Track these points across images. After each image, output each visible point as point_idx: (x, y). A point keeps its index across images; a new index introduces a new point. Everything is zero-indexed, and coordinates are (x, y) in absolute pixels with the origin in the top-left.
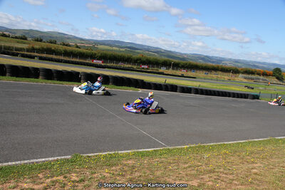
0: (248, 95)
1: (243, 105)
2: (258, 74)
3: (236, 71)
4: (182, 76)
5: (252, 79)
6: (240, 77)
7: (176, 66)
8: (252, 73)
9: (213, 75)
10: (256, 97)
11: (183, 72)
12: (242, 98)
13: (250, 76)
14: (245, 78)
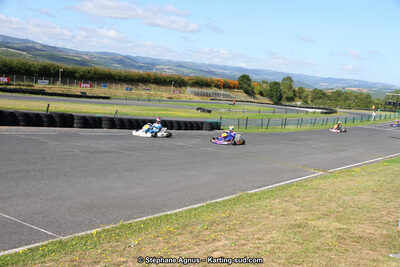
0: (202, 123)
1: (194, 142)
2: (217, 86)
3: (180, 83)
4: (84, 96)
5: (207, 95)
6: (188, 93)
7: (69, 76)
8: (207, 84)
9: (141, 91)
10: (215, 126)
11: (85, 88)
12: (192, 129)
13: (205, 90)
14: (197, 94)
